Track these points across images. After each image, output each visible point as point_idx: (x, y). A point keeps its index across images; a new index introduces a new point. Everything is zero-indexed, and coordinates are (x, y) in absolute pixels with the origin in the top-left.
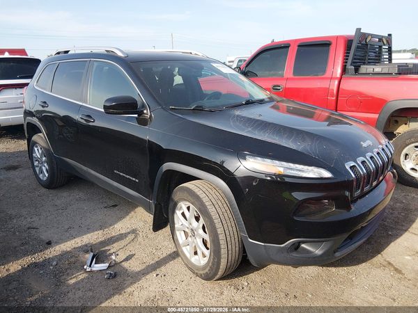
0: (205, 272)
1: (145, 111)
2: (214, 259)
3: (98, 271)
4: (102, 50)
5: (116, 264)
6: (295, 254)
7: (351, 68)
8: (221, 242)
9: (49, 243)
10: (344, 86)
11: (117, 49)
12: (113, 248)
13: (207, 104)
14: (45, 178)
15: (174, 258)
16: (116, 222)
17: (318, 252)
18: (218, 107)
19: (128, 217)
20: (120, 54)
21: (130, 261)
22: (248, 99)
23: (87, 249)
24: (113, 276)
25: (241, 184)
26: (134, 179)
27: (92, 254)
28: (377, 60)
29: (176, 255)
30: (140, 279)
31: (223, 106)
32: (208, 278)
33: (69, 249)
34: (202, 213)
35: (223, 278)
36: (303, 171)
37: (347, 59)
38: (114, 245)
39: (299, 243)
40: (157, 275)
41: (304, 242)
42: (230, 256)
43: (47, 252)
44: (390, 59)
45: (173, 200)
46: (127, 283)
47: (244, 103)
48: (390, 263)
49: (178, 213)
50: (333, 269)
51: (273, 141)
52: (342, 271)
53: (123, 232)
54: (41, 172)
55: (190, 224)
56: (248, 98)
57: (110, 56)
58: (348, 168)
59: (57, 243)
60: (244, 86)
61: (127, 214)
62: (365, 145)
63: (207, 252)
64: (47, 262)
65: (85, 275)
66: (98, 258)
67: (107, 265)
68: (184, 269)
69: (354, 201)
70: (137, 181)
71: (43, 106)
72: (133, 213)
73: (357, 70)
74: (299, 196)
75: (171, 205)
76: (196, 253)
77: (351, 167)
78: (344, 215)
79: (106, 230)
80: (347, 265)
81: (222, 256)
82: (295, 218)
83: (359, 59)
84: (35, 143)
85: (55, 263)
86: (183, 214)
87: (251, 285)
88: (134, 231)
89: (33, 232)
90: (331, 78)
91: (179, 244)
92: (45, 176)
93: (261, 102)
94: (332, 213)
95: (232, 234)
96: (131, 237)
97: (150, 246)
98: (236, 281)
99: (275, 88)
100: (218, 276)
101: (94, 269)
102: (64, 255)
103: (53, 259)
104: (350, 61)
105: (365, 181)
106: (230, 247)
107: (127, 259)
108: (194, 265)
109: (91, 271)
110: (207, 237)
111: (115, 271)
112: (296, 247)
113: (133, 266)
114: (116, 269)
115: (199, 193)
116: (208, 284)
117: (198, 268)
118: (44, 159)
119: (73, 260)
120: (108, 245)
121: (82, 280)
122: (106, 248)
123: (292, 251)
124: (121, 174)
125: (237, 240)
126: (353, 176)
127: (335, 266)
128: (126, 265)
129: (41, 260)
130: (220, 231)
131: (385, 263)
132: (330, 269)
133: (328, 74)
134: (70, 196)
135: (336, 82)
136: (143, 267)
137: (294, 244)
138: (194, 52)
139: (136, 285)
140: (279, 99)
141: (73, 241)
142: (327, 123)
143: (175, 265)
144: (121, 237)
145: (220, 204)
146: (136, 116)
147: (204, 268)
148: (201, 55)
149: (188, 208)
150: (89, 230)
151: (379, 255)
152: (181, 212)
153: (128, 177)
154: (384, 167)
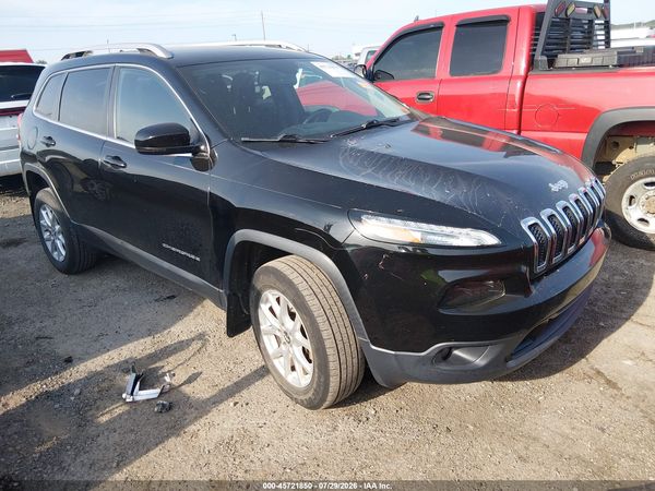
0: (307, 397)
1: (202, 148)
2: (319, 377)
3: (144, 401)
4: (131, 49)
5: (173, 388)
6: (443, 367)
7: (541, 58)
8: (329, 352)
9: (69, 361)
10: (531, 89)
11: (155, 45)
12: (168, 364)
13: (302, 130)
14: (62, 259)
15: (262, 376)
16: (173, 323)
17: (480, 362)
18: (320, 135)
19: (192, 314)
20: (160, 54)
21: (195, 384)
22: (371, 120)
23: (126, 367)
24: (168, 408)
25: (354, 261)
26: (193, 257)
27: (134, 375)
28: (587, 43)
29: (264, 371)
30: (209, 411)
31: (329, 133)
32: (313, 405)
33: (99, 369)
34: (299, 308)
35: (336, 405)
36: (453, 237)
37: (536, 45)
38: (170, 359)
39: (451, 349)
40: (235, 404)
41: (457, 348)
42: (344, 372)
43: (66, 374)
44: (608, 41)
45: (254, 288)
46: (189, 417)
47: (364, 126)
48: (599, 372)
49: (264, 308)
50: (509, 385)
51: (406, 190)
52: (523, 387)
53: (184, 338)
54: (55, 248)
55: (283, 324)
56: (372, 117)
57: (145, 58)
58: (525, 227)
59: (82, 360)
60: (367, 98)
61: (191, 309)
62: (555, 188)
63: (309, 367)
64: (66, 390)
65: (125, 408)
66: (144, 381)
67: (159, 390)
68: (277, 393)
69: (537, 279)
70: (198, 259)
71: (48, 145)
72: (199, 307)
73: (551, 63)
74: (449, 276)
75: (252, 295)
76: (293, 369)
77: (530, 227)
78: (520, 302)
79: (157, 336)
80: (532, 377)
81: (332, 373)
82: (441, 311)
83: (557, 44)
84: (41, 204)
85: (77, 391)
86: (271, 309)
87: (381, 414)
88: (201, 336)
89: (44, 343)
90: (511, 78)
91: (268, 354)
92: (61, 254)
93: (394, 123)
94: (501, 300)
95: (345, 339)
96: (196, 345)
97: (226, 359)
98: (356, 408)
99: (422, 96)
100: (327, 403)
101: (138, 398)
102: (93, 377)
103: (74, 385)
104: (540, 48)
105: (555, 246)
106: (343, 358)
107: (190, 381)
108: (292, 387)
109: (134, 402)
110: (308, 344)
111: (171, 400)
112: (445, 355)
113: (198, 391)
114: (173, 397)
115: (293, 276)
116: (313, 414)
117: (298, 391)
118: (57, 227)
119: (105, 385)
120: (160, 359)
121: (120, 416)
122: (157, 365)
123: (438, 362)
124: (173, 249)
125: (354, 346)
126: (534, 240)
127: (513, 380)
128: (187, 389)
129: (57, 387)
130: (326, 334)
131: (591, 373)
132: (504, 384)
133: (504, 72)
134: (101, 285)
135: (519, 84)
136: (214, 392)
137: (441, 351)
138: (284, 44)
139: (202, 421)
140: (424, 116)
141: (106, 356)
142: (504, 153)
143: (263, 387)
144: (181, 346)
145: (326, 292)
146: (190, 155)
147: (306, 390)
148: (296, 48)
149: (278, 300)
150: (131, 336)
151: (583, 360)
152: (269, 306)
153: (183, 253)
154: (588, 222)
